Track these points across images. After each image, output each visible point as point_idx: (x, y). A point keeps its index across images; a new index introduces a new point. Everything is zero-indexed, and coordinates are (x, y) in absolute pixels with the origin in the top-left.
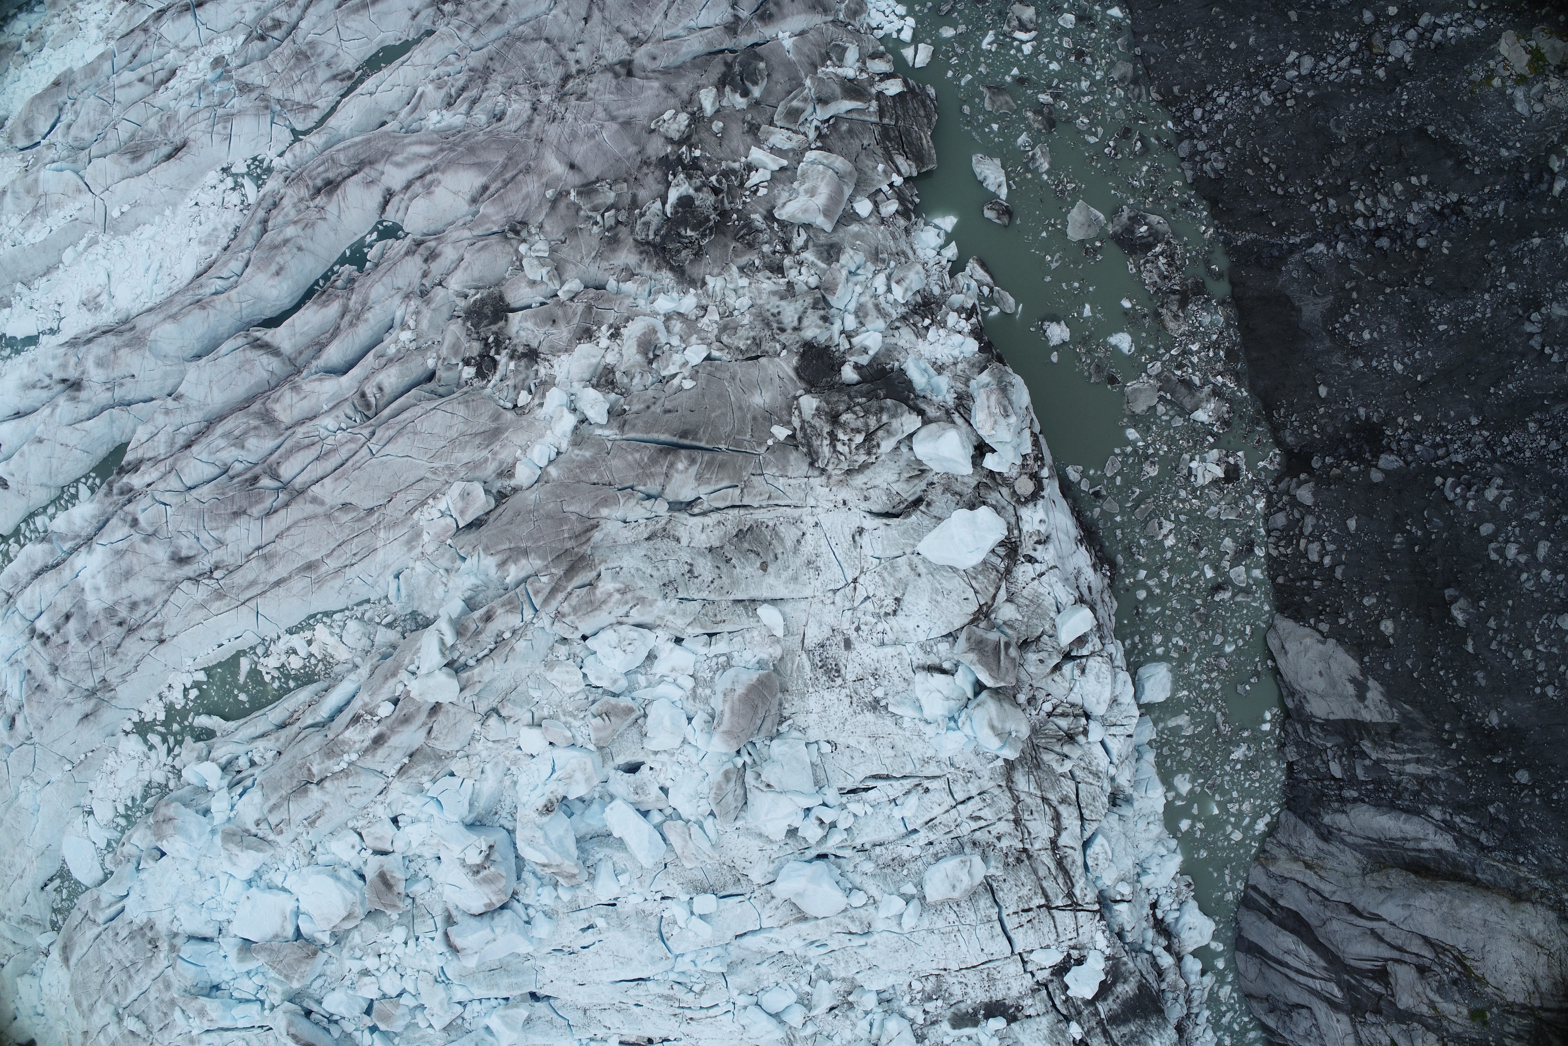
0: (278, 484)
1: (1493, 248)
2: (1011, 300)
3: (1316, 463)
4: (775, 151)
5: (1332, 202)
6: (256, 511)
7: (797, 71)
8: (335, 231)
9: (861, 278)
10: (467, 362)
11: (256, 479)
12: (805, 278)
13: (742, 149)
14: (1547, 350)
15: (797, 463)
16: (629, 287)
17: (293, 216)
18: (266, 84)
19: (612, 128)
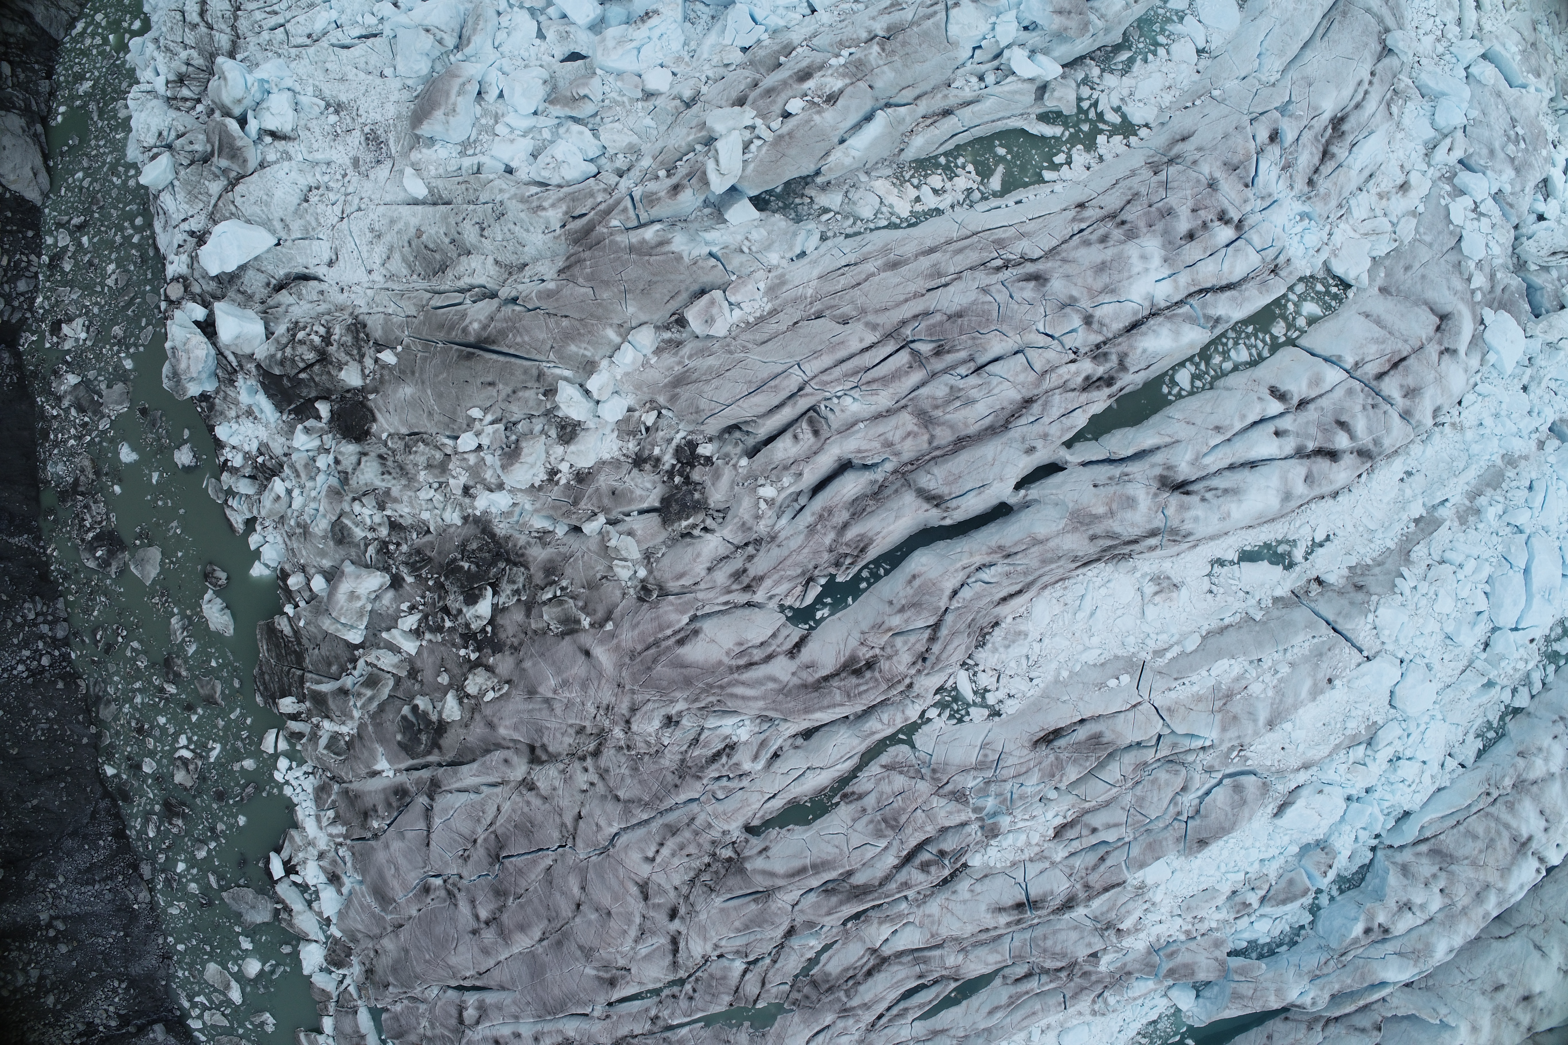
0: (912, 346)
2: (212, 493)
4: (394, 649)
6: (938, 318)
7: (375, 732)
8: (857, 622)
9: (313, 506)
10: (708, 460)
11: (939, 353)
12: (366, 512)
15: (376, 327)
16: (539, 523)
17: (899, 641)
18: (935, 799)
19: (545, 690)
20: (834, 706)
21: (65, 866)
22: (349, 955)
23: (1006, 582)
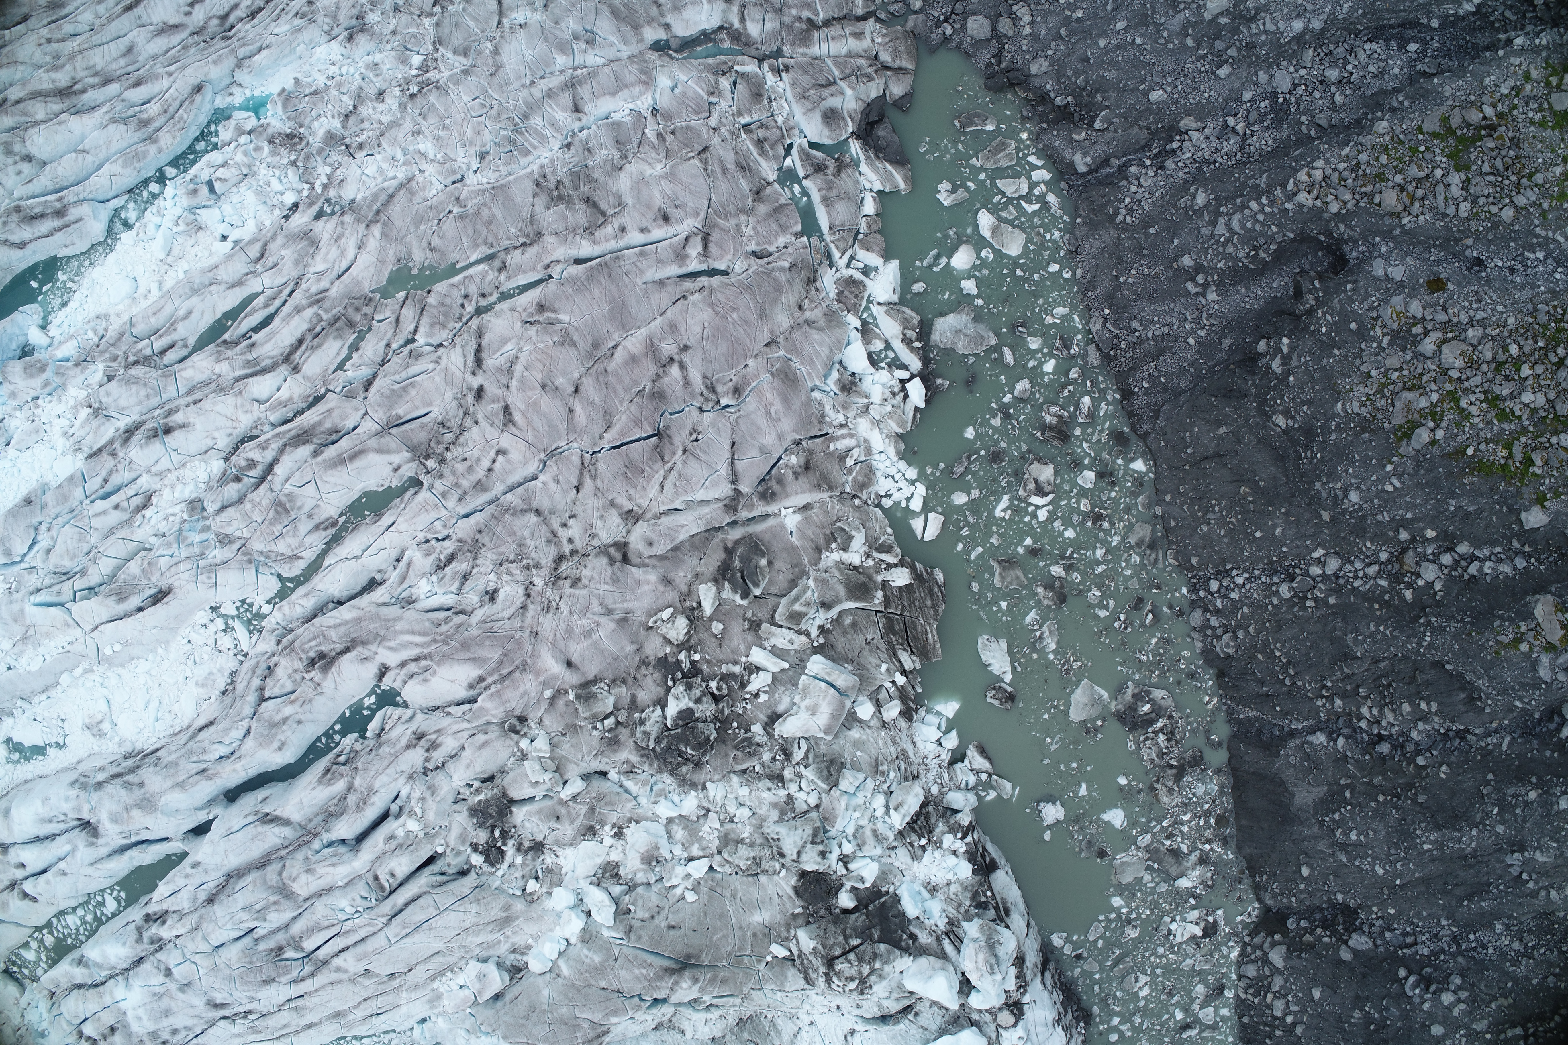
0: (302, 956)
1: (1488, 783)
2: (1008, 786)
3: (1291, 924)
4: (776, 652)
5: (1338, 702)
6: (284, 979)
7: (800, 557)
8: (333, 699)
9: (860, 799)
10: (475, 848)
11: (280, 949)
12: (805, 798)
13: (742, 648)
14: (1525, 876)
15: (793, 977)
16: (631, 787)
17: (289, 687)
18: (246, 534)
19: (608, 625)
20: (335, 626)
21: (1189, 356)
22: (840, 294)
23: (206, 744)
